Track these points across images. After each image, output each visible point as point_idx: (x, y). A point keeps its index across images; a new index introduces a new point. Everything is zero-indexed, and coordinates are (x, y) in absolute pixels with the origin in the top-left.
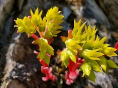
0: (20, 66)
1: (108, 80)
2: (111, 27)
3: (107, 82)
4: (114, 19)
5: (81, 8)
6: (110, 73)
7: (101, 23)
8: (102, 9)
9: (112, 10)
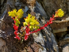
0: (4, 32)
1: (43, 40)
2: (47, 18)
3: (42, 41)
4: (49, 14)
5: (34, 7)
6: (44, 38)
7: (43, 15)
8: (44, 8)
9: (48, 9)
